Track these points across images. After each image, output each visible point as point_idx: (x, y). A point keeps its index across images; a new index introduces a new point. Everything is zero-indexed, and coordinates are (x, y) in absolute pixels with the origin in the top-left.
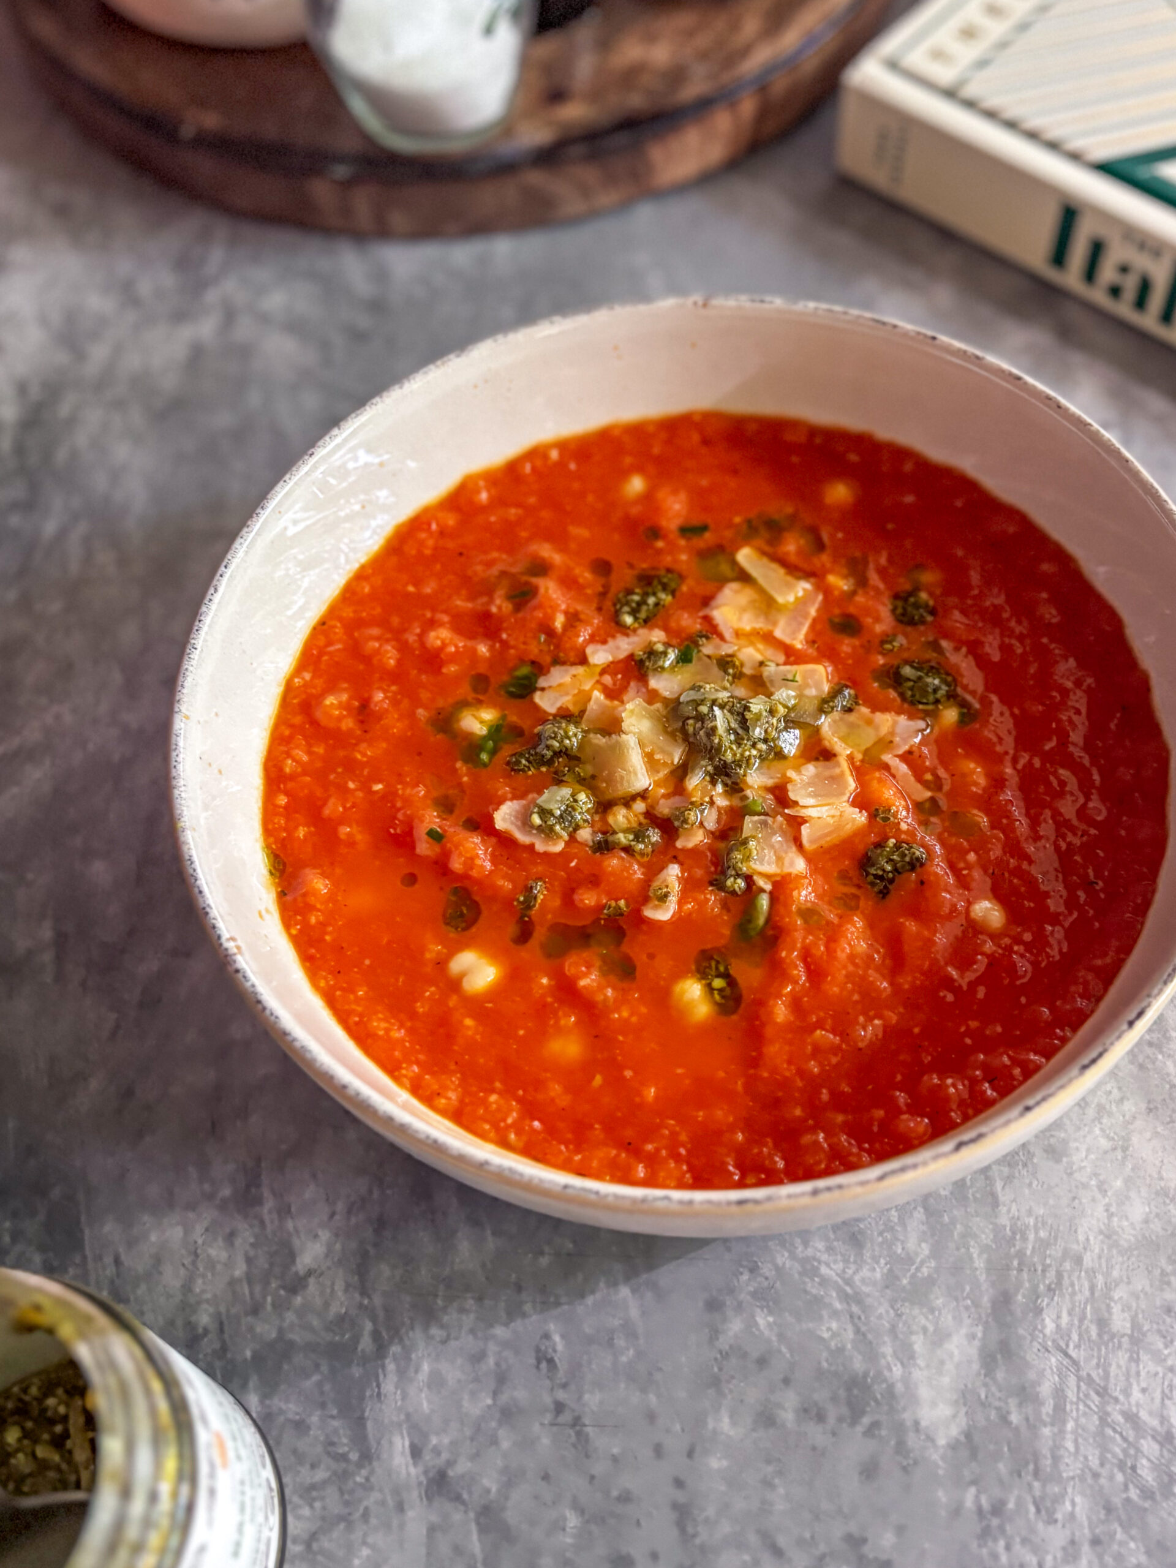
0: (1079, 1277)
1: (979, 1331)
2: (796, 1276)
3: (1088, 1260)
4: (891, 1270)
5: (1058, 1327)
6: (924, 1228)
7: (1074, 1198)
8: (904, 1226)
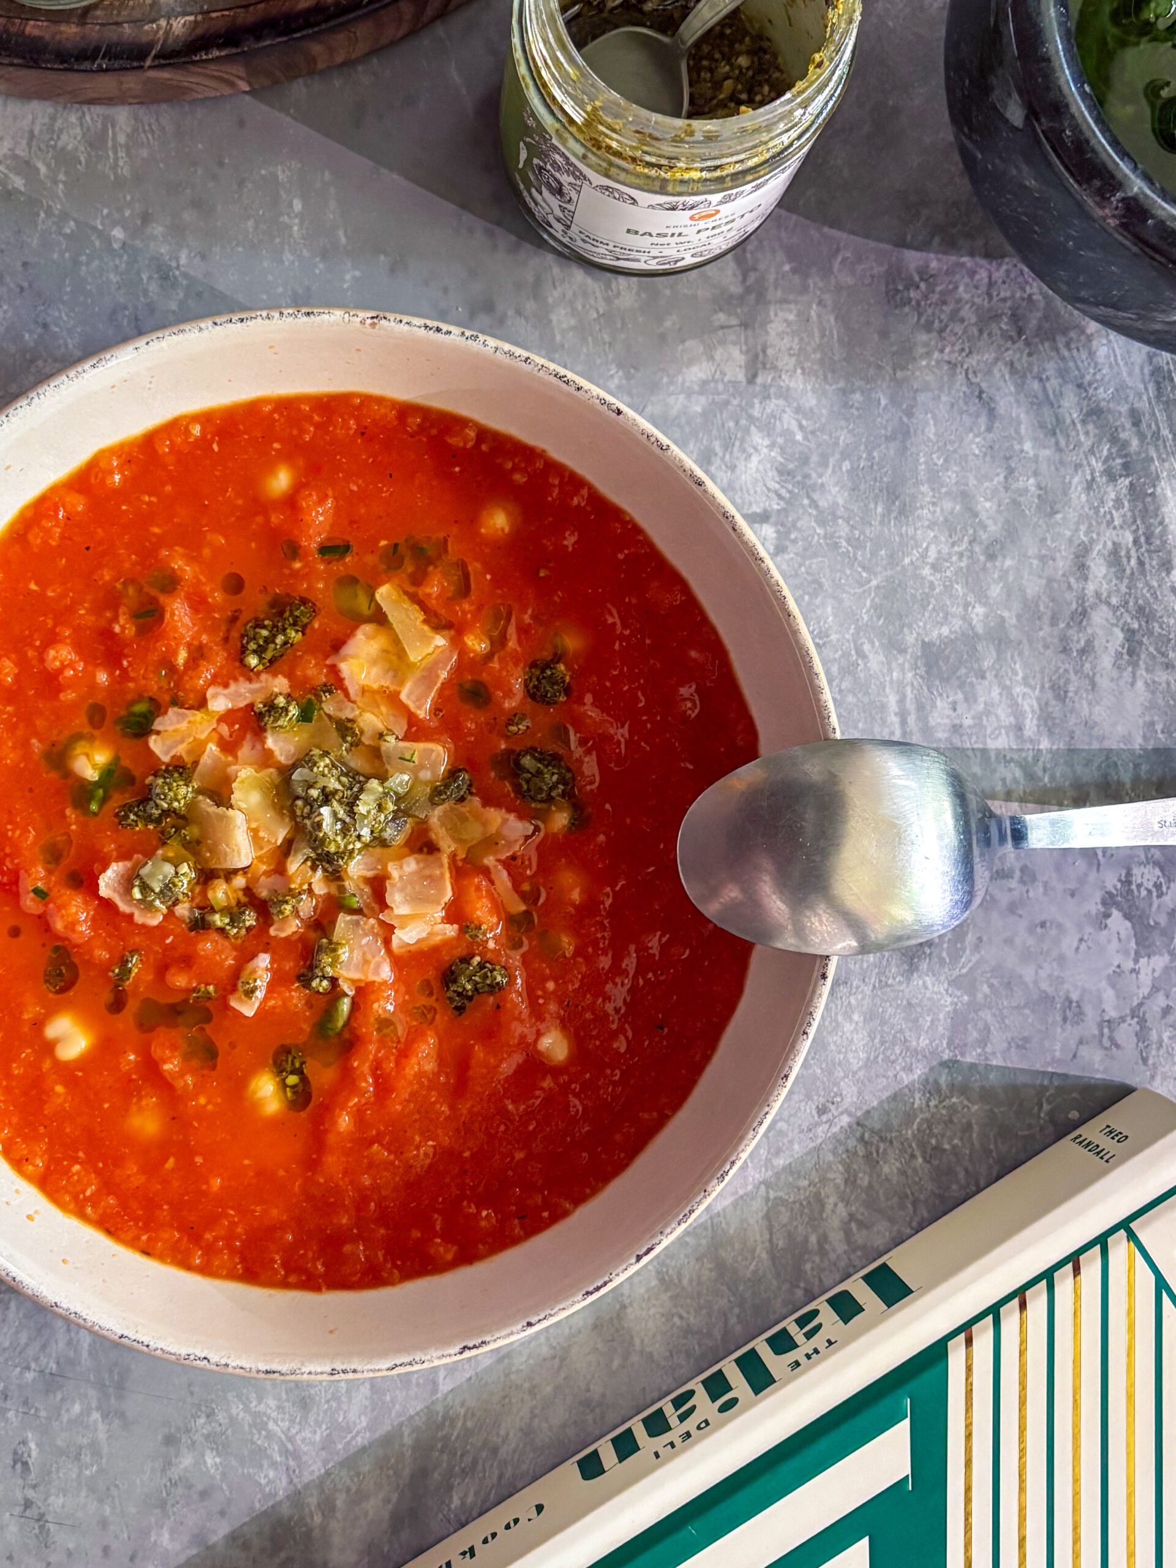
0: (492, 1466)
1: (395, 1497)
2: (247, 1428)
3: (503, 1453)
4: (329, 1435)
5: (463, 1504)
6: (367, 1403)
7: (505, 1397)
8: (350, 1399)
